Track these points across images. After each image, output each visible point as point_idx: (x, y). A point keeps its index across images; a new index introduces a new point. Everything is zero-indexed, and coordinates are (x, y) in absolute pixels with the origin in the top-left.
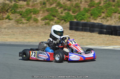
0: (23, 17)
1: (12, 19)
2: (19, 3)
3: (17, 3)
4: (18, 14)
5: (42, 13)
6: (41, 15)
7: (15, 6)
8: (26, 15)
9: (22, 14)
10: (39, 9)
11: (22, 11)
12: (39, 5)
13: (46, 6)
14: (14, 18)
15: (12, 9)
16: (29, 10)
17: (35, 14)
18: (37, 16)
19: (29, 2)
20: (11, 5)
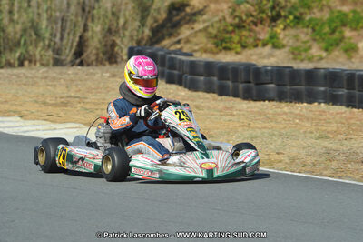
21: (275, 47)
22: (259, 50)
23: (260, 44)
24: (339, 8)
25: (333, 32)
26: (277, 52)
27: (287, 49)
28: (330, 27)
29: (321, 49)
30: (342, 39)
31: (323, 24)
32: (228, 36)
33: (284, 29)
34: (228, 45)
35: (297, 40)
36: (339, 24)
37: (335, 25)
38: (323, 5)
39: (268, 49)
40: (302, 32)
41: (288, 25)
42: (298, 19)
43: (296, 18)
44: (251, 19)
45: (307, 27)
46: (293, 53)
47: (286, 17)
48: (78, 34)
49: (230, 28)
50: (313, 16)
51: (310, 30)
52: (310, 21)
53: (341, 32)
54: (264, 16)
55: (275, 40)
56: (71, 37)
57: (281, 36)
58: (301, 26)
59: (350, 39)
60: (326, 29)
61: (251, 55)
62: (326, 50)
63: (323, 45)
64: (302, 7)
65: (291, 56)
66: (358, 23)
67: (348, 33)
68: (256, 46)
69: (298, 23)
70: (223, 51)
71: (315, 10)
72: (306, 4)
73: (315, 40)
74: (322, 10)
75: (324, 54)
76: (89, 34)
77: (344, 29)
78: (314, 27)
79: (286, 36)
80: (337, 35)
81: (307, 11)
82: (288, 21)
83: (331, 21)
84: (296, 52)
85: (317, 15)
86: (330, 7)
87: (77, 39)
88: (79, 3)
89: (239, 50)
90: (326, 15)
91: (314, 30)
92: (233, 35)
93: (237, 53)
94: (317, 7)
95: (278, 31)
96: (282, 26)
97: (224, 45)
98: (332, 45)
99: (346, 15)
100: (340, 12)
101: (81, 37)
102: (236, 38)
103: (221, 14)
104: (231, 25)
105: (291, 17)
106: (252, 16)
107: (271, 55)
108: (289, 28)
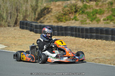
1: (79, 20)
3: (88, 4)
6: (105, 15)
7: (85, 6)
10: (105, 9)
12: (107, 5)
13: (112, 6)
14: (81, 19)
15: (81, 10)
16: (95, 11)
18: (101, 16)
19: (98, 3)
21: (76, 20)
22: (71, 21)
23: (71, 19)
25: (93, 15)
26: (77, 22)
28: (92, 14)
29: (89, 21)
30: (96, 18)
31: (90, 13)
32: (61, 17)
33: (79, 15)
34: (62, 20)
35: (83, 18)
39: (74, 21)
40: (84, 16)
43: (82, 11)
44: (69, 12)
45: (86, 14)
46: (81, 22)
47: (79, 11)
48: (15, 18)
49: (62, 15)
51: (86, 15)
52: (87, 12)
53: (96, 15)
54: (73, 11)
55: (76, 18)
56: (13, 18)
57: (78, 17)
58: (84, 14)
59: (98, 17)
60: (91, 15)
61: (69, 23)
62: (91, 21)
63: (90, 19)
64: (84, 8)
67: (98, 16)
68: (70, 20)
70: (60, 22)
71: (88, 9)
73: (88, 18)
74: (90, 9)
75: (90, 22)
76: (19, 17)
78: (88, 14)
79: (79, 17)
80: (94, 16)
81: (86, 9)
82: (80, 12)
83: (93, 12)
84: (82, 22)
87: (15, 19)
88: (15, 8)
89: (65, 21)
90: (91, 11)
91: (88, 15)
92: (63, 17)
93: (64, 22)
96: (78, 14)
97: (61, 20)
98: (93, 19)
99: (97, 10)
100: (96, 9)
101: (16, 18)
102: (64, 18)
103: (59, 11)
104: (63, 14)
105: (81, 11)
106: (69, 11)
107: (75, 23)
108: (80, 15)
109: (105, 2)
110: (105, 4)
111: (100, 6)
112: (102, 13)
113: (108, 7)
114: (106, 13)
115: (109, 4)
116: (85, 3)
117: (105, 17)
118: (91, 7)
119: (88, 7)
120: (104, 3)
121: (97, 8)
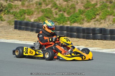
0: (16, 18)
1: (5, 20)
2: (14, 3)
3: (12, 3)
4: (11, 15)
5: (36, 15)
6: (35, 16)
7: (9, 6)
8: (19, 16)
9: (16, 15)
10: (33, 9)
11: (16, 12)
12: (35, 5)
13: (41, 7)
14: (7, 19)
16: (22, 11)
17: (29, 15)
18: (31, 17)
19: (24, 2)
20: (5, 6)
24: (22, 8)
25: (21, 16)
26: (3, 22)
27: (6, 21)
31: (18, 13)
35: (9, 18)
36: (23, 13)
37: (22, 13)
38: (16, 7)
40: (10, 16)
41: (5, 13)
42: (9, 12)
43: (8, 11)
47: (4, 11)
50: (13, 11)
51: (13, 15)
57: (3, 17)
58: (9, 14)
59: (28, 18)
64: (9, 7)
65: (8, 24)
66: (30, 13)
69: (9, 13)
72: (11, 7)
74: (16, 9)
77: (25, 15)
79: (5, 17)
80: (23, 17)
81: (11, 9)
82: (5, 12)
83: (20, 12)
85: (15, 10)
86: (19, 8)
90: (18, 11)
94: (14, 8)
95: (2, 15)
96: (3, 14)
99: (25, 10)
105: (6, 11)
107: (1, 23)
108: (5, 14)
109: (32, 1)
110: (33, 4)
111: (27, 7)
112: (31, 14)
113: (36, 8)
114: (36, 13)
115: (37, 5)
116: (8, 2)
117: (35, 18)
118: (17, 6)
119: (13, 7)
120: (31, 3)
121: (24, 8)
